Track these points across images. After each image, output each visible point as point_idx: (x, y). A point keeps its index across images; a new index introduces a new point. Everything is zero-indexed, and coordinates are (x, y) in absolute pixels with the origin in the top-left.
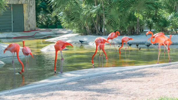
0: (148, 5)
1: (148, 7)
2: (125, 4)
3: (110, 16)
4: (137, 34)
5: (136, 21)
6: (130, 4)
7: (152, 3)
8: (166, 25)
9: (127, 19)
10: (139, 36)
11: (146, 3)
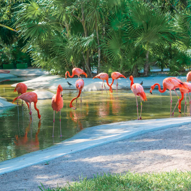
0: (161, 35)
1: (162, 38)
2: (130, 33)
3: (109, 50)
4: (146, 75)
5: (145, 57)
6: (136, 34)
7: (168, 33)
8: (185, 62)
9: (133, 55)
10: (149, 78)
11: (159, 33)
